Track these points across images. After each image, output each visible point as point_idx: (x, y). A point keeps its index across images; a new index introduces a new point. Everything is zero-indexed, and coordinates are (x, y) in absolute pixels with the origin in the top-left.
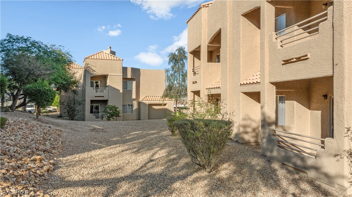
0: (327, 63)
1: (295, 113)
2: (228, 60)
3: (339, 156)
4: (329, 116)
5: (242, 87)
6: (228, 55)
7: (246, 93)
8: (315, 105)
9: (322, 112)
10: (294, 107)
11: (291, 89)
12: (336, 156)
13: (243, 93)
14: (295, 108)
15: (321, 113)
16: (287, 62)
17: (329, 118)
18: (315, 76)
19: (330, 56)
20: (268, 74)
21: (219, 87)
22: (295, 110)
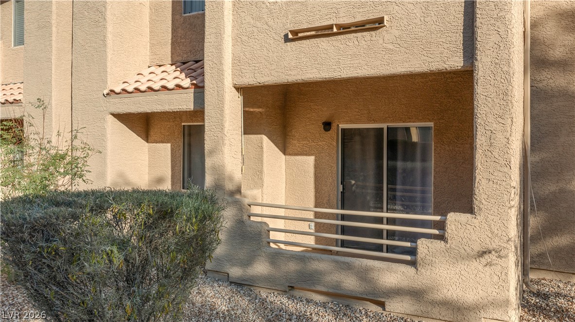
0: (444, 41)
1: (265, 161)
2: (54, 29)
3: (493, 252)
4: (335, 165)
5: (113, 99)
6: (54, 17)
7: (120, 117)
8: (297, 145)
9: (316, 157)
10: (262, 148)
11: (259, 107)
12: (482, 254)
13: (113, 115)
14: (265, 150)
15: (316, 160)
16: (295, 36)
17: (335, 169)
18: (403, 70)
19: (455, 24)
20: (231, 65)
21: (16, 101)
22: (265, 156)
